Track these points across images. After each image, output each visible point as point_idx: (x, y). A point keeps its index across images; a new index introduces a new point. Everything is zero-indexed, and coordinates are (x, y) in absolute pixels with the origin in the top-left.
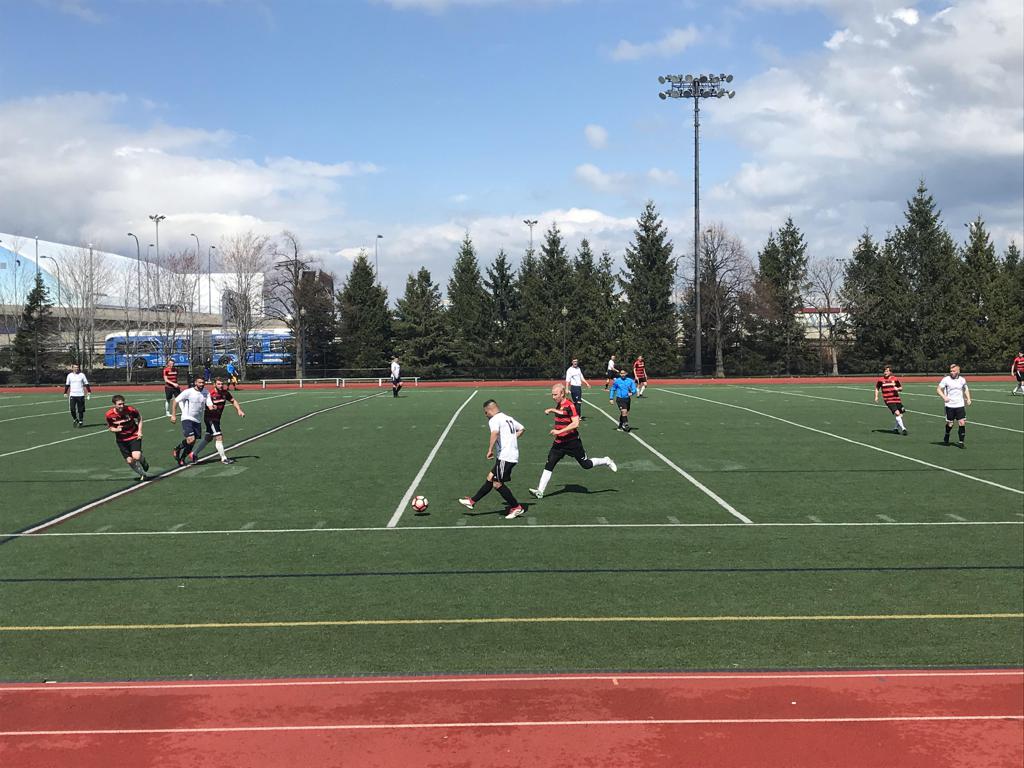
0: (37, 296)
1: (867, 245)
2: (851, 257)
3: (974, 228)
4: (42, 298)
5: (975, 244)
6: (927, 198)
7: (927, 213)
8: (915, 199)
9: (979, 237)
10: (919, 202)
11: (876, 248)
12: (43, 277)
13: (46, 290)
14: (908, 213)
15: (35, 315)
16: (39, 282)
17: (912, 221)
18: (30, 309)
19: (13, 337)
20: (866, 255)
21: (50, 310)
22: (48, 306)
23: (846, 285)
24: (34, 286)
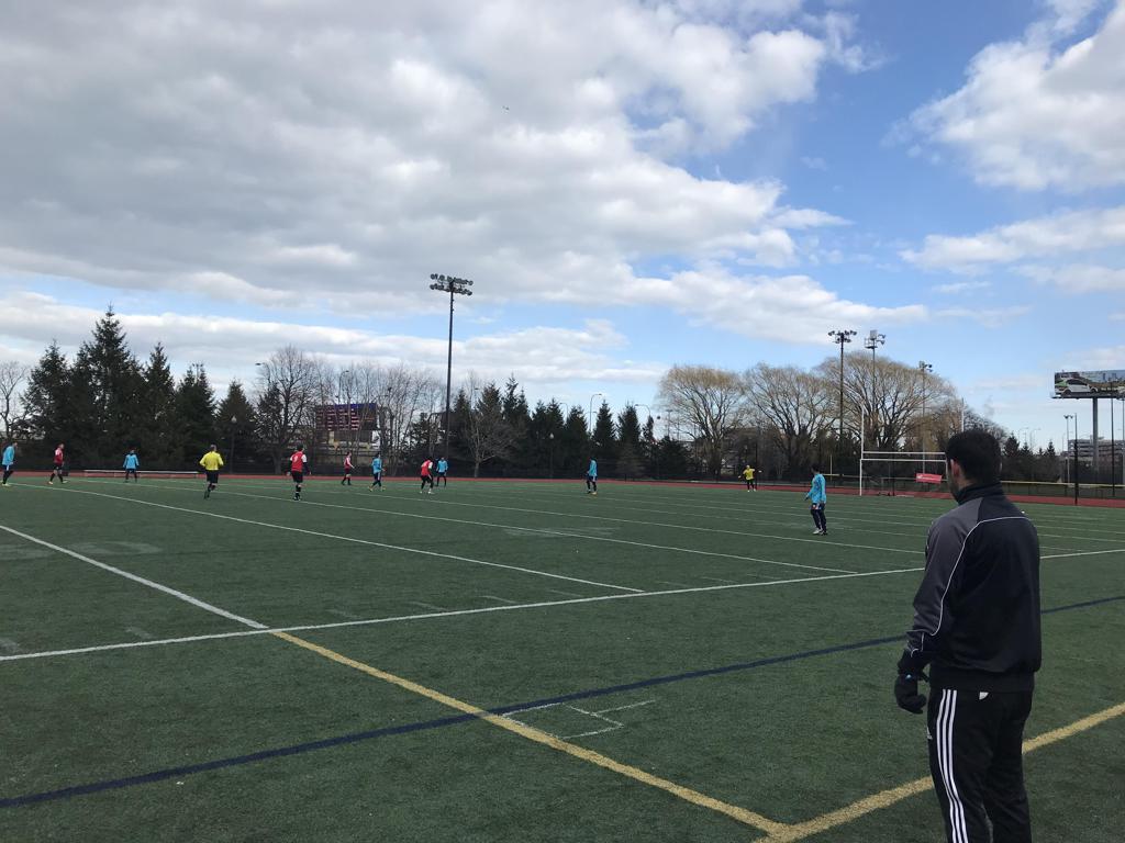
1: (54, 356)
2: (39, 365)
3: (155, 352)
5: (155, 366)
6: (114, 322)
7: (113, 333)
8: (103, 321)
9: (159, 360)
10: (107, 324)
11: (63, 359)
14: (97, 333)
17: (100, 339)
20: (53, 364)
23: (31, 388)
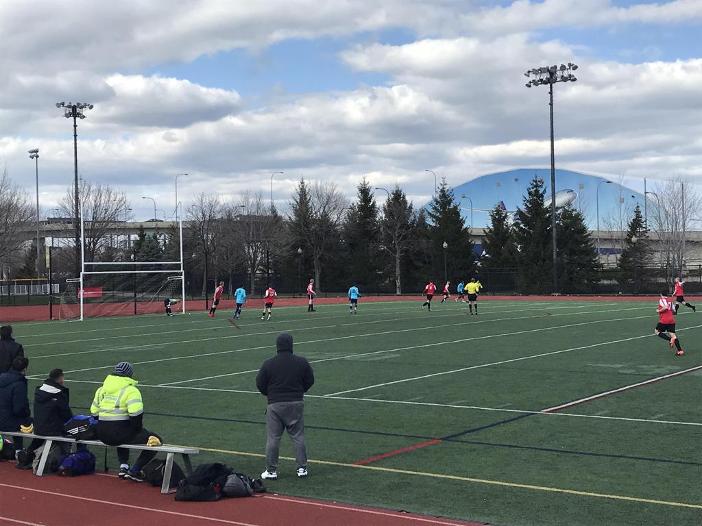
0: (636, 224)
4: (641, 226)
12: (640, 209)
13: (643, 220)
15: (634, 239)
16: (638, 213)
18: (631, 234)
19: (619, 256)
21: (647, 235)
22: (645, 232)
24: (634, 216)
